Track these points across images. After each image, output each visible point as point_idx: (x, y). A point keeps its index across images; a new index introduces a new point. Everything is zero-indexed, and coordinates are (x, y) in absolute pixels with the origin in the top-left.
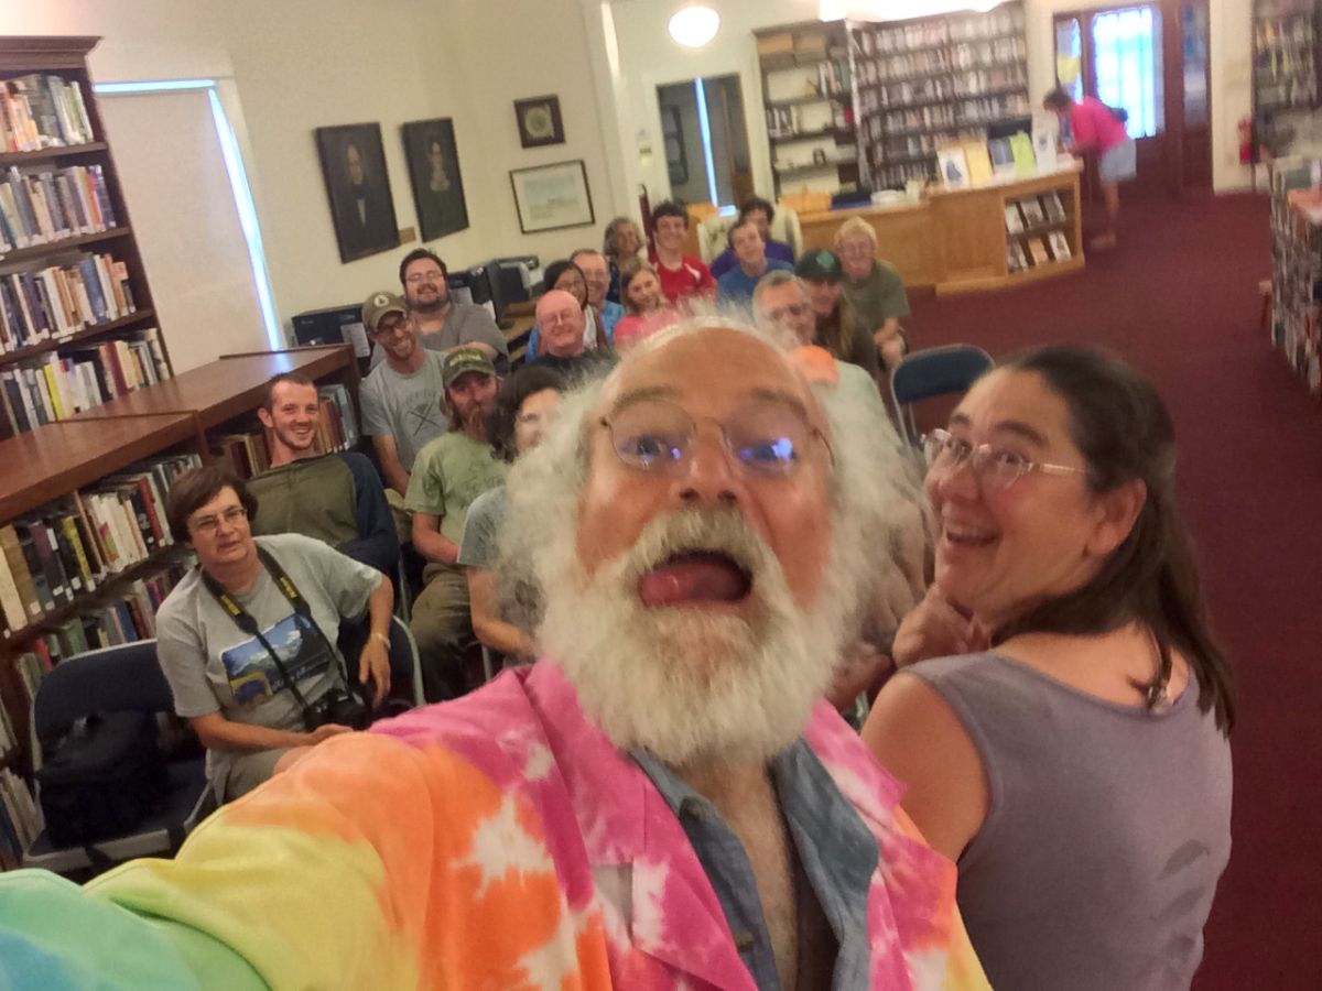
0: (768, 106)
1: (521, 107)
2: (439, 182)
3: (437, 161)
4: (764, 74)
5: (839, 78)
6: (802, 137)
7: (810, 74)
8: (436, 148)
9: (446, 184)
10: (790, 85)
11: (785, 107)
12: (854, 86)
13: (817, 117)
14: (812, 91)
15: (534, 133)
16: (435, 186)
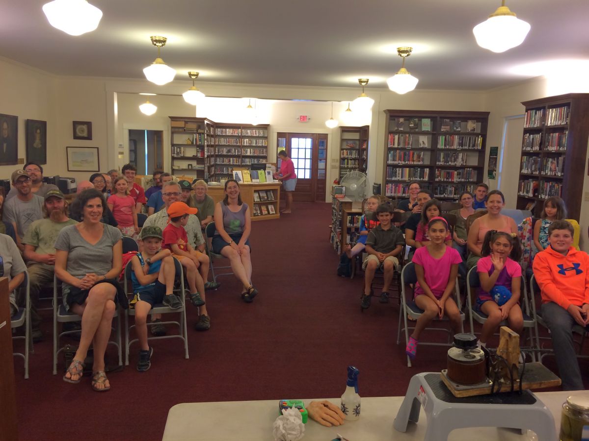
0: (173, 145)
1: (75, 124)
2: (37, 144)
3: (38, 137)
4: (173, 133)
5: (200, 140)
6: (184, 158)
7: (190, 137)
8: (38, 131)
9: (40, 146)
10: (181, 139)
11: (179, 146)
12: (206, 144)
13: (191, 152)
14: (190, 143)
15: (79, 134)
16: (35, 145)
